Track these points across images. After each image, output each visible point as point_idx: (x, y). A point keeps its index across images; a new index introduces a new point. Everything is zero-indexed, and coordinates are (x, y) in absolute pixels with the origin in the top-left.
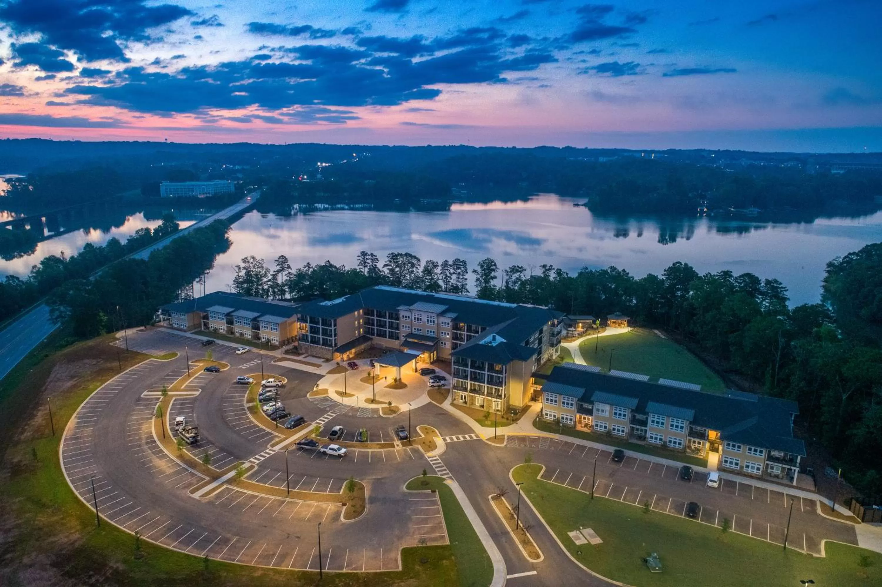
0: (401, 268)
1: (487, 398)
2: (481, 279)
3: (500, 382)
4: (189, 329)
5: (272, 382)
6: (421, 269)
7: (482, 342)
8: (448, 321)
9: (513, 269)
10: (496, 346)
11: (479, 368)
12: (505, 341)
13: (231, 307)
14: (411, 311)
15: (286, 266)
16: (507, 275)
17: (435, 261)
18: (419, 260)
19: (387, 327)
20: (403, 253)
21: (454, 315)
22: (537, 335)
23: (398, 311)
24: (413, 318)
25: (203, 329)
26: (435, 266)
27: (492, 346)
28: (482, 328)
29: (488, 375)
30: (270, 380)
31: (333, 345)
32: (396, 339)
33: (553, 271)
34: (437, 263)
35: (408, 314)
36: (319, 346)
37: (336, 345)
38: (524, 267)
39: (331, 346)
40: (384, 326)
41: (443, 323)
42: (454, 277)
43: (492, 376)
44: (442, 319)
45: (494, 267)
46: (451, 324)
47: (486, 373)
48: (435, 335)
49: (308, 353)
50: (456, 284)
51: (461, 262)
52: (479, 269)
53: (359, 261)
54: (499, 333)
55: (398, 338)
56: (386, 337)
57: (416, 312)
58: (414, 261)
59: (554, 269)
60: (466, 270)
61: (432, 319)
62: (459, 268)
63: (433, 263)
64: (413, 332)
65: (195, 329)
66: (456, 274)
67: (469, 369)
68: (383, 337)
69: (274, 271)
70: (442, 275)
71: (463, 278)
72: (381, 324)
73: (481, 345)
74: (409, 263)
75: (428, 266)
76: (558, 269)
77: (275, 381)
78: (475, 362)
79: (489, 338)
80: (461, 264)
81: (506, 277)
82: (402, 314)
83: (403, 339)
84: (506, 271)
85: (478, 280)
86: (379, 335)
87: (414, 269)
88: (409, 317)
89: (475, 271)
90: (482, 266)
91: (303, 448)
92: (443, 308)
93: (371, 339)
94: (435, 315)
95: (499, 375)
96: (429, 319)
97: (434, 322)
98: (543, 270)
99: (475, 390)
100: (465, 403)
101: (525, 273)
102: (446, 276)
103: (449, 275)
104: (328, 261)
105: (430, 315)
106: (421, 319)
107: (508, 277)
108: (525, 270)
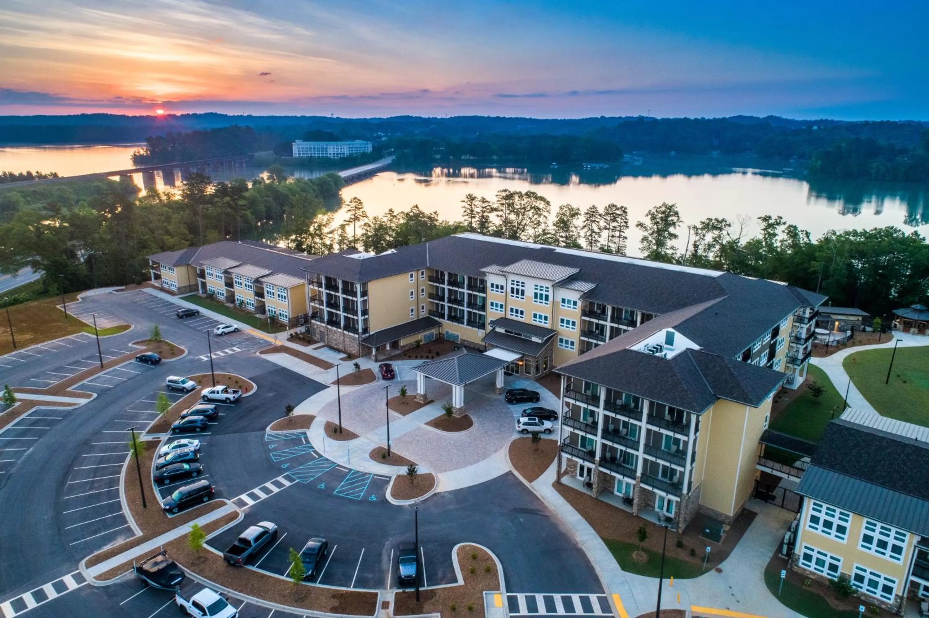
0: (517, 214)
1: (643, 485)
2: (650, 238)
3: (678, 450)
4: (181, 290)
5: (218, 392)
6: (552, 218)
7: (639, 347)
8: (574, 296)
9: (708, 224)
10: (675, 358)
11: (624, 410)
12: (696, 347)
13: (238, 261)
14: (504, 275)
15: (361, 214)
16: (697, 234)
17: (575, 206)
18: (548, 203)
19: (465, 305)
20: (524, 193)
21: (586, 287)
22: (767, 339)
23: (484, 274)
24: (509, 290)
25: (200, 292)
26: (575, 214)
27: (663, 360)
28: (643, 315)
29: (649, 431)
30: (219, 388)
31: (360, 331)
32: (479, 328)
33: (783, 227)
34: (578, 209)
35: (500, 281)
36: (339, 330)
37: (365, 330)
38: (729, 220)
39: (355, 331)
40: (461, 303)
41: (563, 301)
42: (605, 234)
43: (658, 436)
44: (564, 293)
45: (675, 219)
46: (579, 303)
47: (644, 425)
48: (548, 326)
49: (324, 342)
50: (609, 246)
51: (618, 209)
52: (648, 222)
53: (464, 209)
54: (682, 328)
55: (482, 326)
56: (463, 323)
57: (516, 278)
58: (541, 205)
59: (784, 223)
60: (626, 223)
61: (544, 293)
62: (614, 220)
63: (571, 209)
64: (509, 316)
65: (191, 291)
66: (609, 229)
67: (601, 412)
68: (459, 323)
69: (345, 221)
70: (586, 230)
71: (619, 237)
72: (455, 300)
73: (637, 353)
74: (532, 208)
75: (563, 214)
76: (790, 226)
77: (225, 391)
78: (618, 395)
79: (659, 338)
80: (618, 212)
81: (694, 238)
82: (491, 280)
83: (489, 328)
84: (695, 227)
85: (645, 239)
86: (452, 318)
87: (542, 219)
88: (502, 287)
89: (640, 225)
90: (653, 217)
91: (147, 584)
92: (567, 272)
93: (439, 325)
94: (549, 284)
95: (678, 436)
96: (539, 292)
97: (547, 297)
98: (764, 225)
99: (613, 459)
100: (589, 485)
101: (730, 230)
102: (593, 232)
103: (596, 230)
104: (417, 207)
105: (540, 283)
106: (523, 292)
107: (698, 238)
108: (729, 225)
